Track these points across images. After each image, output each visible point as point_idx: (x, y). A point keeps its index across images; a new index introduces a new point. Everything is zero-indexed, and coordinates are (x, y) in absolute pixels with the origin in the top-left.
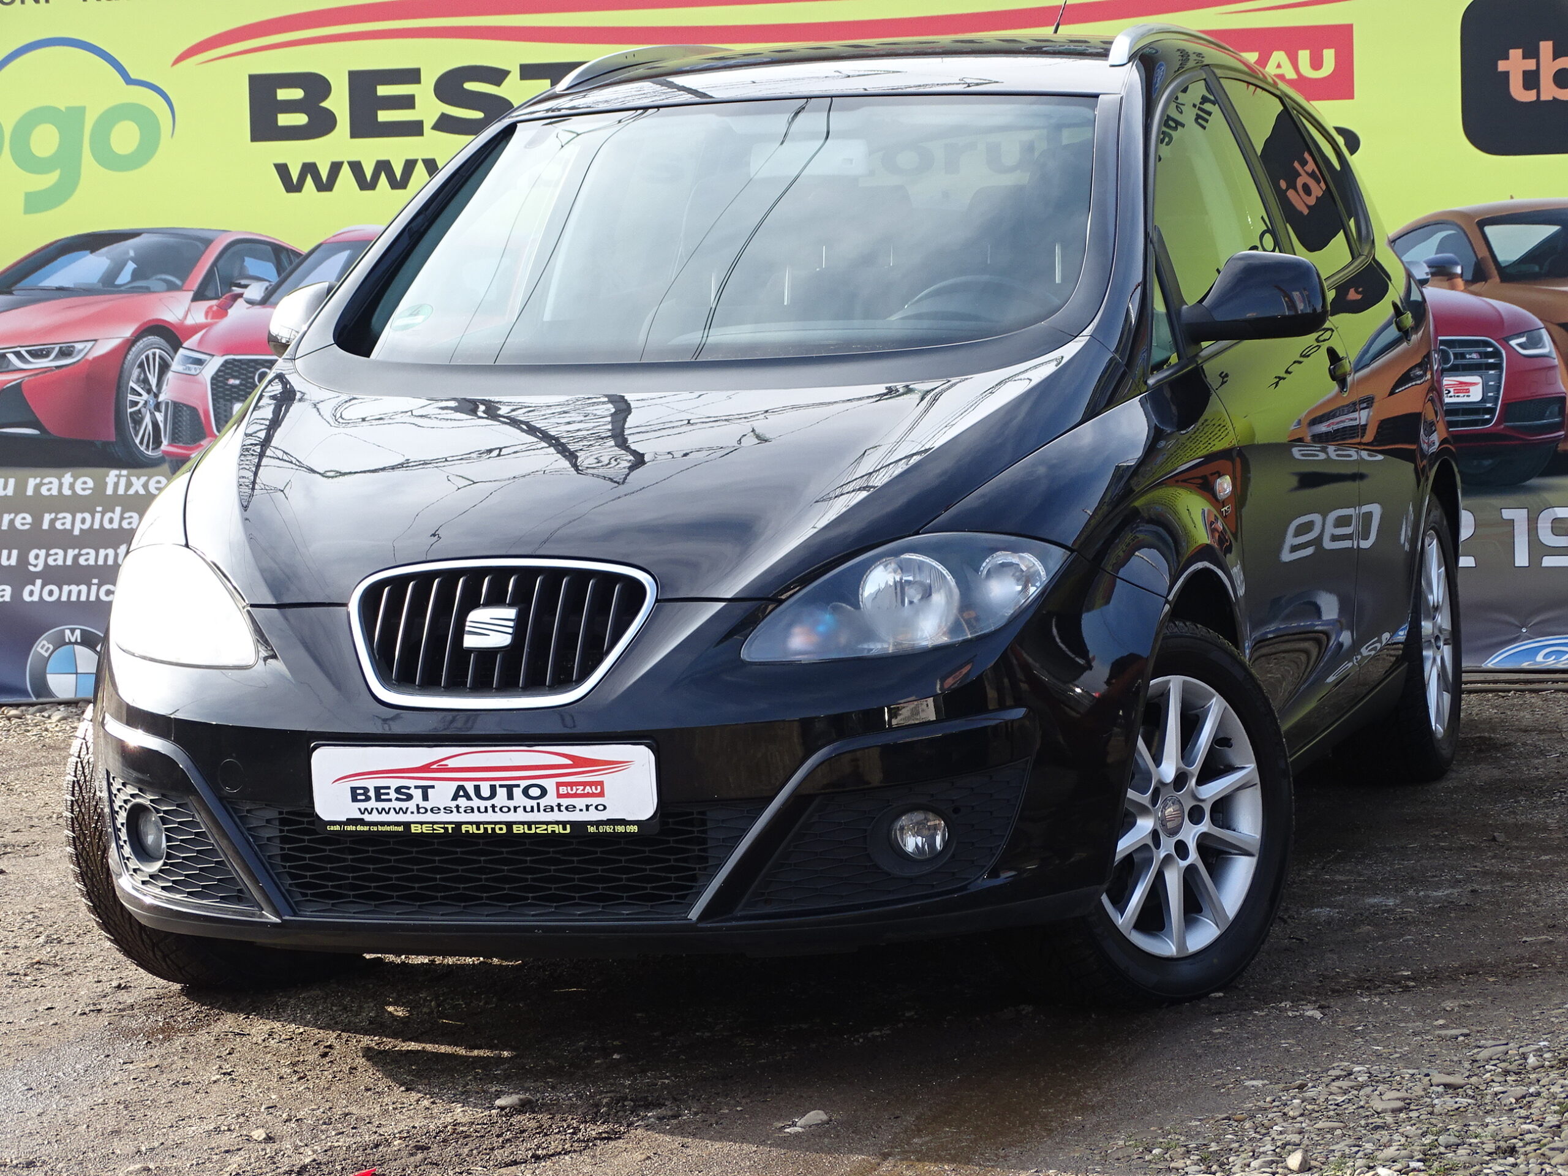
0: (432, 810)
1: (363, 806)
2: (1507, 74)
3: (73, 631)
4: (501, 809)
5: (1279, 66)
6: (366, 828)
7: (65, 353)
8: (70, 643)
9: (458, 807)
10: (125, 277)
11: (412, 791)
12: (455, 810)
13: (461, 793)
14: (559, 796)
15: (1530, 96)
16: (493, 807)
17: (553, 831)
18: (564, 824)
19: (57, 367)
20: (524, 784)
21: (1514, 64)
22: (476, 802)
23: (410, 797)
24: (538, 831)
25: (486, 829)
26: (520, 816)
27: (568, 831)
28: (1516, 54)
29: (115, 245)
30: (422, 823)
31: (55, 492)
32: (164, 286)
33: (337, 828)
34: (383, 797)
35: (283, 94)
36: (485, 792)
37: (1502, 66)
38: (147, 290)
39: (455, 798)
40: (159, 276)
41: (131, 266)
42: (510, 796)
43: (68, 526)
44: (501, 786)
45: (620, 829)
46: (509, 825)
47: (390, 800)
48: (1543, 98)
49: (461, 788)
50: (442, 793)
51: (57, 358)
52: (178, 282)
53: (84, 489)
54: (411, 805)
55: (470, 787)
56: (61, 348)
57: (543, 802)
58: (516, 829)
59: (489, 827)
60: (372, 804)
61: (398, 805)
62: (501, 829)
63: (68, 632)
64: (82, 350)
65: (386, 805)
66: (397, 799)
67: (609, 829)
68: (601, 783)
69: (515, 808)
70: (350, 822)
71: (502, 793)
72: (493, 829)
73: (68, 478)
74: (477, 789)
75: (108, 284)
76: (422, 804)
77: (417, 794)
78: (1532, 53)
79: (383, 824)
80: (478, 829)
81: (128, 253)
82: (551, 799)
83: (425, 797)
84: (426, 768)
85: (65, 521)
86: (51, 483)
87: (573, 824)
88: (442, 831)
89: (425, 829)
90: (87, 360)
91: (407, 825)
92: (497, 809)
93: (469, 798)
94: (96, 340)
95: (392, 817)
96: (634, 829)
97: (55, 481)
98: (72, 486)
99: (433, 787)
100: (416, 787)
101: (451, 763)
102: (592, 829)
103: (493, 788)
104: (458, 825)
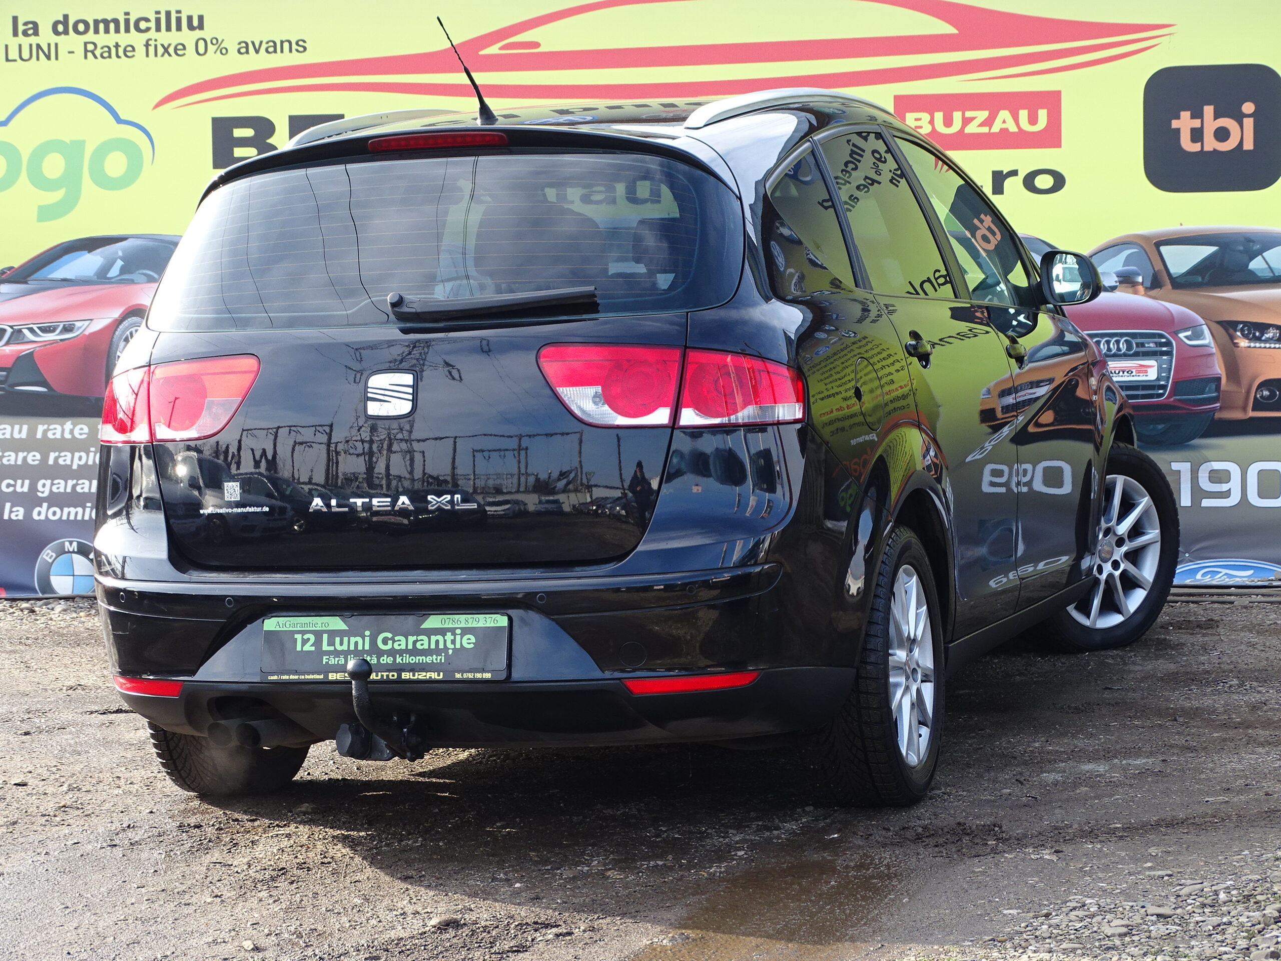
2: (1178, 130)
3: (71, 543)
5: (1004, 122)
7: (68, 329)
8: (69, 552)
10: (114, 272)
15: (1196, 148)
19: (61, 340)
21: (1184, 123)
28: (1185, 115)
29: (108, 247)
31: (58, 436)
32: (144, 278)
35: (238, 133)
37: (1175, 124)
38: (132, 282)
40: (141, 271)
41: (119, 263)
43: (68, 462)
48: (1205, 149)
51: (61, 333)
52: (156, 276)
53: (81, 434)
56: (64, 325)
63: (67, 544)
64: (81, 327)
73: (68, 425)
75: (102, 276)
78: (1197, 114)
81: (117, 253)
85: (66, 458)
86: (55, 429)
90: (85, 335)
94: (91, 320)
97: (59, 427)
98: (72, 432)
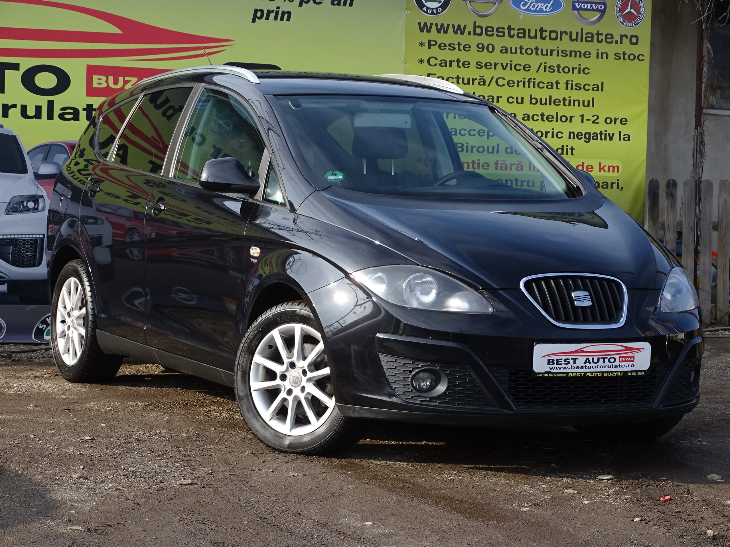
0: (576, 368)
1: (551, 366)
4: (600, 367)
6: (552, 375)
9: (586, 366)
11: (570, 361)
12: (584, 367)
13: (587, 361)
14: (620, 361)
16: (598, 366)
17: (617, 375)
18: (621, 372)
20: (609, 357)
22: (592, 364)
23: (569, 363)
24: (612, 375)
25: (595, 374)
26: (606, 369)
27: (622, 375)
30: (572, 373)
33: (541, 375)
34: (559, 363)
36: (596, 361)
39: (585, 363)
42: (604, 362)
44: (601, 358)
45: (638, 374)
46: (603, 373)
47: (562, 364)
49: (588, 359)
50: (580, 361)
54: (569, 366)
55: (591, 359)
57: (615, 364)
58: (605, 375)
59: (596, 374)
60: (555, 366)
61: (564, 366)
62: (600, 374)
65: (560, 366)
66: (564, 364)
67: (635, 374)
68: (634, 357)
69: (605, 366)
70: (546, 373)
71: (601, 360)
72: (597, 374)
74: (593, 359)
76: (573, 365)
77: (572, 362)
79: (558, 373)
80: (592, 374)
82: (617, 363)
83: (575, 363)
84: (576, 352)
87: (623, 372)
88: (579, 375)
89: (574, 375)
91: (567, 373)
92: (599, 367)
93: (590, 363)
95: (562, 371)
96: (643, 373)
99: (578, 359)
100: (572, 359)
101: (585, 350)
102: (629, 374)
103: (598, 359)
104: (586, 373)
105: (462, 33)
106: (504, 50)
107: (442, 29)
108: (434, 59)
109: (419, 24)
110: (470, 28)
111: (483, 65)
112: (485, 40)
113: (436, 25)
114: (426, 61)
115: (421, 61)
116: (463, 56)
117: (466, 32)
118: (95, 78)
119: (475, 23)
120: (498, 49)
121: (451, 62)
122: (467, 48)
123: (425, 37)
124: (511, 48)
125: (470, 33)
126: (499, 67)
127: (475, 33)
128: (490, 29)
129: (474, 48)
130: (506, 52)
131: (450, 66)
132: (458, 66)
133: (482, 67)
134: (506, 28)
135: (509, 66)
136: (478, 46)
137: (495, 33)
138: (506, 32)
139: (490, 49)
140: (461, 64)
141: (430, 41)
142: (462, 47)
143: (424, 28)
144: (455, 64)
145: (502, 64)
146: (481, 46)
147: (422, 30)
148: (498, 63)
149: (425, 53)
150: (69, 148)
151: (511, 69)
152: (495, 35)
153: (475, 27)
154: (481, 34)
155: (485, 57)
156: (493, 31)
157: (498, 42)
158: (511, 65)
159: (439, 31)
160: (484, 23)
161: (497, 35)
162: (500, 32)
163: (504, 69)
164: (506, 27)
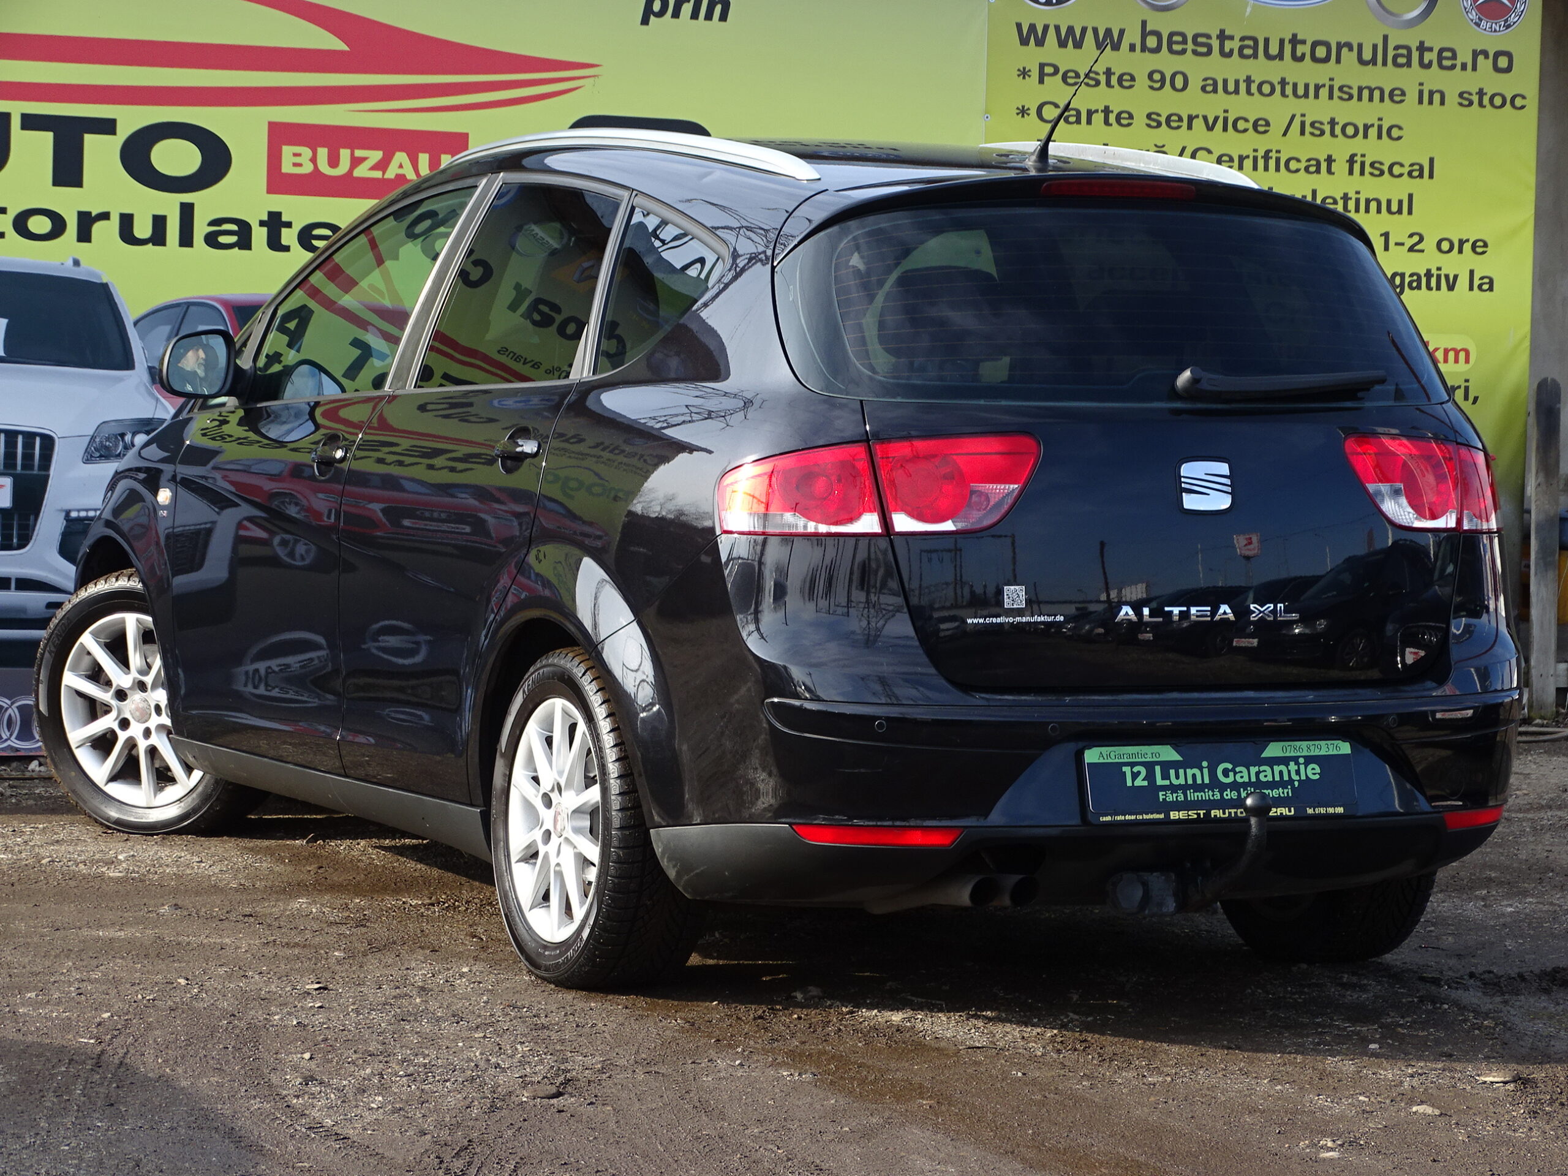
105: (1116, 47)
106: (1210, 86)
107: (1070, 38)
108: (1052, 107)
109: (1019, 26)
110: (1133, 36)
111: (1163, 119)
112: (1166, 63)
113: (1057, 28)
114: (1033, 112)
115: (1023, 112)
116: (1117, 99)
117: (1125, 45)
118: (287, 151)
119: (1144, 24)
120: (1195, 83)
121: (1090, 113)
122: (1126, 81)
123: (1032, 56)
124: (1225, 81)
125: (1132, 48)
126: (1198, 123)
127: (1144, 48)
128: (1179, 39)
129: (1142, 81)
130: (1215, 91)
131: (1089, 122)
132: (1107, 122)
133: (1159, 124)
134: (1214, 37)
135: (1220, 122)
136: (1150, 76)
137: (1190, 46)
138: (1215, 44)
139: (1178, 82)
140: (1112, 118)
141: (1042, 66)
142: (1114, 80)
143: (1030, 36)
144: (1098, 118)
145: (1205, 118)
146: (1157, 77)
147: (1024, 42)
148: (1197, 116)
149: (1032, 93)
150: (227, 311)
151: (1225, 129)
152: (1189, 52)
153: (1144, 34)
154: (1157, 50)
155: (1167, 102)
156: (1185, 42)
157: (1197, 68)
158: (1226, 120)
159: (1062, 44)
160: (1163, 24)
161: (1195, 52)
162: (1201, 46)
163: (1210, 128)
164: (1214, 33)
